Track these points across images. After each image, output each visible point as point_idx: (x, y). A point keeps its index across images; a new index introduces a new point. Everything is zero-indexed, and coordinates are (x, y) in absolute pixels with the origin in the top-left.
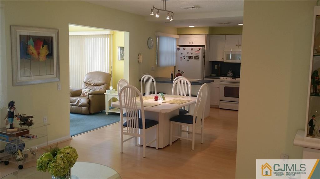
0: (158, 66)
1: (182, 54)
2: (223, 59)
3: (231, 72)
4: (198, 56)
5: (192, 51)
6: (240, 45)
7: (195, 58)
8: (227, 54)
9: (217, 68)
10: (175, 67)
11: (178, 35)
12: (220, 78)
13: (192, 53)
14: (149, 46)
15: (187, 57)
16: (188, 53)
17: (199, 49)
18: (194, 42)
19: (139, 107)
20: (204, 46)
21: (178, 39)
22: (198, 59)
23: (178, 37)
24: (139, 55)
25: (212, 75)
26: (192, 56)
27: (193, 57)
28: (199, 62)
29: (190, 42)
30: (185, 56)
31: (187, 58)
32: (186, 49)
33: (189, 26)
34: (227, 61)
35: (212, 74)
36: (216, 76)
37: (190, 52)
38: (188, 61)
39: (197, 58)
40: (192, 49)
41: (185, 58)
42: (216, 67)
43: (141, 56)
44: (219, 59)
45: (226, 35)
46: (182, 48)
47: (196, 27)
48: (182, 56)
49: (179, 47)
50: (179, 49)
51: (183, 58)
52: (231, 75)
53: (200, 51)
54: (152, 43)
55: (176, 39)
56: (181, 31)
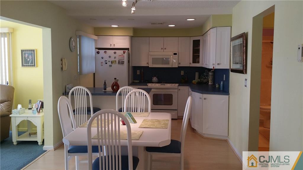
0: (81, 73)
1: (102, 58)
2: (147, 63)
3: (155, 77)
4: (123, 61)
5: (115, 55)
6: (165, 49)
7: (119, 63)
8: (152, 58)
9: (139, 74)
10: (94, 74)
11: (96, 36)
12: (148, 84)
13: (115, 58)
14: (71, 48)
15: (109, 61)
16: (110, 57)
17: (124, 53)
18: (115, 45)
19: (124, 142)
20: (128, 49)
21: (96, 40)
22: (123, 64)
23: (96, 37)
24: (62, 60)
25: (134, 82)
26: (115, 61)
27: (117, 62)
28: (124, 68)
29: (111, 45)
30: (106, 61)
31: (110, 63)
32: (107, 53)
33: (112, 26)
34: (152, 66)
35: (134, 80)
36: (139, 83)
37: (113, 56)
38: (111, 66)
39: (121, 63)
40: (115, 53)
41: (106, 63)
42: (138, 72)
43: (65, 61)
44: (144, 64)
45: (150, 38)
46: (102, 52)
47: (119, 27)
48: (103, 60)
49: (98, 50)
50: (98, 53)
51: (104, 63)
52: (157, 81)
53: (126, 55)
54: (74, 45)
55: (95, 40)
56: (99, 32)
